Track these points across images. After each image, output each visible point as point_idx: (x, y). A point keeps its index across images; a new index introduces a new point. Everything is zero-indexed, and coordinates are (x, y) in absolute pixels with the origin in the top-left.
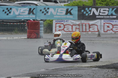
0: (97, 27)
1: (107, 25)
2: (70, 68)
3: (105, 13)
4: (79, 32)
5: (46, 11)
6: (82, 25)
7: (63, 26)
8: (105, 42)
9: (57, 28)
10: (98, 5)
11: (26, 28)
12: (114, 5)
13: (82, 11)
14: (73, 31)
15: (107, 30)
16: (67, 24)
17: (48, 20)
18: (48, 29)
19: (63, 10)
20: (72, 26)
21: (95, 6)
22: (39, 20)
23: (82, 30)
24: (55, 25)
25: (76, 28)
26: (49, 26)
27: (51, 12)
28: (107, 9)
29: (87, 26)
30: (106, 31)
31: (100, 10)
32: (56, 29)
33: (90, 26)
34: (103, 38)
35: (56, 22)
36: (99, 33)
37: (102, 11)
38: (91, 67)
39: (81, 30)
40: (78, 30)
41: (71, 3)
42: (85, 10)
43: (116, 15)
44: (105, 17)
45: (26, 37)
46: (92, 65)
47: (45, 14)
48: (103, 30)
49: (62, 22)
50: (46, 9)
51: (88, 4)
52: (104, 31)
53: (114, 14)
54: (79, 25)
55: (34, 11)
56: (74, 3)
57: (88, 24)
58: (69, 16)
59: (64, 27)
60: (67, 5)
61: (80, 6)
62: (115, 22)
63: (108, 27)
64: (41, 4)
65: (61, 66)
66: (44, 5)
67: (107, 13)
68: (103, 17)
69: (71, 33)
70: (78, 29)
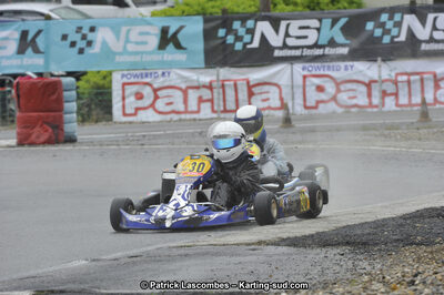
0: (277, 91)
1: (317, 81)
2: (182, 251)
3: (306, 37)
4: (213, 111)
5: (84, 37)
6: (223, 86)
7: (152, 95)
8: (311, 146)
9: (127, 101)
10: (279, 7)
11: (12, 106)
12: (340, 5)
13: (222, 32)
14: (190, 109)
15: (318, 102)
16: (166, 84)
17: (92, 72)
18: (96, 105)
19: (148, 33)
20: (185, 92)
21: (266, 12)
22: (61, 73)
23: (222, 103)
24: (121, 92)
25: (201, 100)
26: (97, 94)
27: (104, 43)
28: (314, 23)
29: (239, 91)
30: (313, 104)
31: (288, 25)
32: (124, 106)
33: (253, 89)
34: (304, 131)
35: (125, 80)
36: (288, 113)
37: (294, 31)
38: (260, 243)
39: (219, 106)
40: (209, 104)
41: (177, 3)
42: (230, 31)
43: (348, 42)
44: (307, 52)
45: (14, 142)
46: (262, 238)
47: (81, 51)
48: (302, 102)
49: (147, 76)
50: (85, 31)
51: (242, 7)
52: (306, 107)
53: (340, 38)
54: (210, 87)
55: (38, 40)
56: (187, 5)
57: (245, 82)
58: (171, 54)
59: (157, 97)
60: (165, 14)
61: (211, 14)
62: (346, 68)
63: (320, 89)
64: (64, 13)
65: (149, 245)
66: (76, 16)
67: (312, 37)
68: (297, 53)
69: (180, 120)
70: (207, 101)
